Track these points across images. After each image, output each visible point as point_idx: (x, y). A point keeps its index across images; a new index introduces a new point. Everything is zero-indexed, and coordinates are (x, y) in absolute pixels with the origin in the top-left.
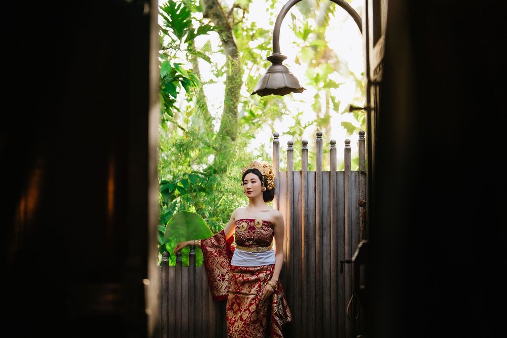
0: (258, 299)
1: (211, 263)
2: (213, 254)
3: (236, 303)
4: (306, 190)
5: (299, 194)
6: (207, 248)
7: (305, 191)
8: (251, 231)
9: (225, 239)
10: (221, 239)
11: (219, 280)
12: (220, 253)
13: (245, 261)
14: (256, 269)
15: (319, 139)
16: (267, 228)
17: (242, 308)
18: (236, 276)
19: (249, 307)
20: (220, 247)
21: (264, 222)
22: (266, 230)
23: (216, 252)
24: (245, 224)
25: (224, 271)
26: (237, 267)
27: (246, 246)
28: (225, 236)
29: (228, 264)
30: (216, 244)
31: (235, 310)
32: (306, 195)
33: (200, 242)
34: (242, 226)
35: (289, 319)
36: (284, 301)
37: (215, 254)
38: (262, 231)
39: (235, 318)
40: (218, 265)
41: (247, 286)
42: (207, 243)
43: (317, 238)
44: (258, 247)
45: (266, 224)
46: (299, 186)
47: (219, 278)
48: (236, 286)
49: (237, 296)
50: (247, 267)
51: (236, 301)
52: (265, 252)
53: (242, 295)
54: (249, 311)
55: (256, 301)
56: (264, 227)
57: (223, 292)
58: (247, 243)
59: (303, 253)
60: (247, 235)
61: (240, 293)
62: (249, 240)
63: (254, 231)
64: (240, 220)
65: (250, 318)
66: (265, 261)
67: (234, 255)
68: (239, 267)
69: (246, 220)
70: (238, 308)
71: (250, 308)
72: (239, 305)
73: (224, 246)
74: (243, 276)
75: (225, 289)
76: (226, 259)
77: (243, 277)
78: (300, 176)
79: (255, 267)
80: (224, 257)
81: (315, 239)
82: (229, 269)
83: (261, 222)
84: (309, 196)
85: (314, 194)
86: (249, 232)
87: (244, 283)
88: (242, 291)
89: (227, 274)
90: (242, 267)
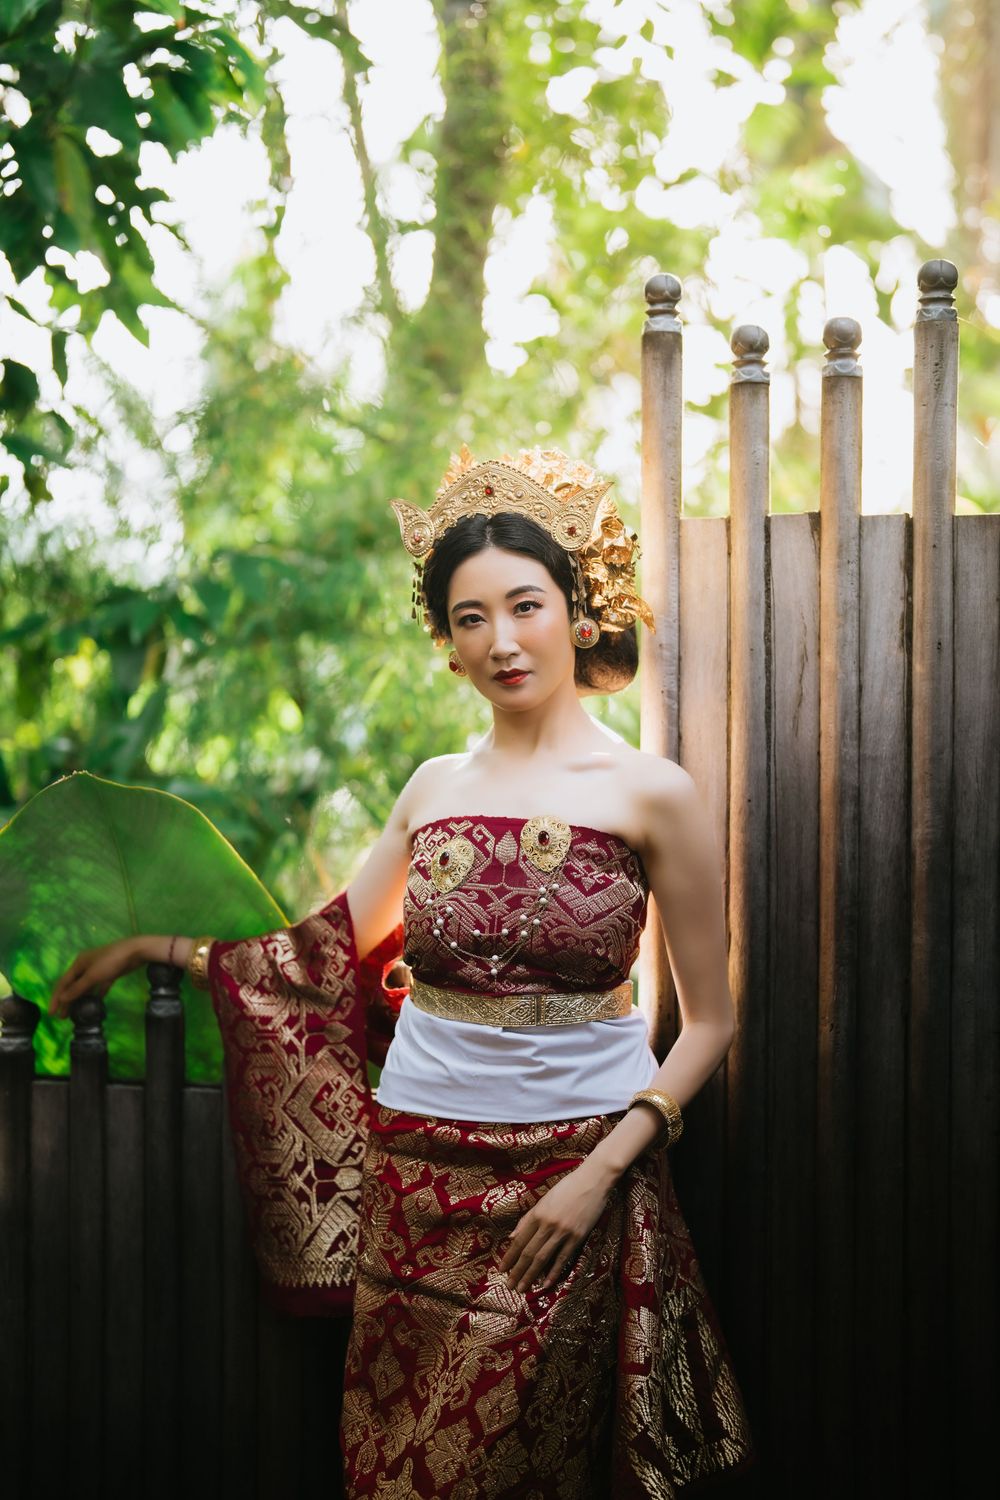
0: (535, 1348)
1: (261, 1084)
2: (274, 1035)
3: (387, 1347)
4: (851, 633)
5: (804, 658)
6: (244, 994)
7: (842, 643)
8: (500, 893)
9: (351, 950)
10: (327, 950)
11: (302, 1196)
12: (316, 1035)
13: (453, 1084)
14: (523, 1139)
15: (937, 309)
16: (597, 874)
17: (424, 1381)
18: (397, 1179)
19: (473, 1401)
20: (318, 999)
21: (583, 834)
22: (597, 888)
23: (291, 1022)
24: (461, 851)
25: (336, 1142)
26: (407, 1121)
27: (466, 987)
28: (351, 933)
29: (357, 1104)
30: (294, 972)
31: (383, 1392)
32: (851, 665)
33: (204, 950)
34: (444, 859)
35: (731, 1453)
36: (705, 1334)
37: (288, 1035)
38: (568, 891)
39: (380, 1442)
40: (302, 1106)
41: (460, 1248)
42: (244, 963)
43: (920, 938)
44: (537, 995)
45: (591, 847)
46: (808, 609)
47: (298, 1181)
48: (398, 1242)
49: (394, 1302)
50: (467, 1127)
51: (389, 1333)
52: (584, 1026)
53: (425, 1303)
54: (475, 1425)
55: (520, 1357)
56: (580, 865)
57: (324, 1265)
58: (471, 969)
59: (825, 1029)
60: (471, 917)
61: (413, 1287)
62: (480, 949)
63: (516, 891)
64: (435, 826)
65: (479, 1479)
66: (585, 1089)
67: (398, 1047)
68: (421, 1120)
69: (466, 825)
70: (399, 1380)
71: (483, 1407)
72: (409, 1361)
73: (345, 993)
74: (444, 1180)
75: (334, 1249)
76: (351, 1072)
77: (441, 1186)
78: (809, 545)
79: (517, 1128)
80: (340, 1059)
81: (905, 943)
82: (364, 1131)
83: (562, 837)
84: (869, 670)
85: (901, 657)
86: (483, 900)
87: (441, 1229)
88: (430, 1279)
89: (350, 1161)
90: (442, 1122)
